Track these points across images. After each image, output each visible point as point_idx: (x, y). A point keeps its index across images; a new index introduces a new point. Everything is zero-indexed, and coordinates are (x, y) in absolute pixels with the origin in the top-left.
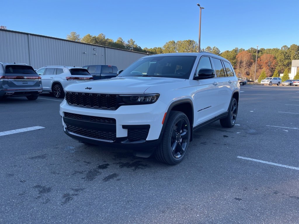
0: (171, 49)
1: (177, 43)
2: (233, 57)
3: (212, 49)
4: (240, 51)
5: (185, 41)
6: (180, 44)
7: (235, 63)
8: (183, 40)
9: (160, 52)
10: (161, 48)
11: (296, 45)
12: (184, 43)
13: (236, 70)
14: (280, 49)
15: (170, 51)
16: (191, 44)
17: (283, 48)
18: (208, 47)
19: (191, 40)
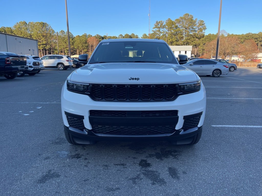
0: (23, 30)
1: (29, 25)
2: (85, 41)
3: (66, 33)
4: (89, 37)
5: (37, 23)
6: (33, 25)
7: (87, 47)
8: (35, 22)
9: (11, 32)
10: (10, 28)
11: (129, 35)
12: (36, 24)
13: (88, 53)
14: (118, 37)
15: (23, 32)
16: (44, 26)
17: (120, 37)
18: (62, 31)
19: (44, 22)
